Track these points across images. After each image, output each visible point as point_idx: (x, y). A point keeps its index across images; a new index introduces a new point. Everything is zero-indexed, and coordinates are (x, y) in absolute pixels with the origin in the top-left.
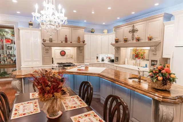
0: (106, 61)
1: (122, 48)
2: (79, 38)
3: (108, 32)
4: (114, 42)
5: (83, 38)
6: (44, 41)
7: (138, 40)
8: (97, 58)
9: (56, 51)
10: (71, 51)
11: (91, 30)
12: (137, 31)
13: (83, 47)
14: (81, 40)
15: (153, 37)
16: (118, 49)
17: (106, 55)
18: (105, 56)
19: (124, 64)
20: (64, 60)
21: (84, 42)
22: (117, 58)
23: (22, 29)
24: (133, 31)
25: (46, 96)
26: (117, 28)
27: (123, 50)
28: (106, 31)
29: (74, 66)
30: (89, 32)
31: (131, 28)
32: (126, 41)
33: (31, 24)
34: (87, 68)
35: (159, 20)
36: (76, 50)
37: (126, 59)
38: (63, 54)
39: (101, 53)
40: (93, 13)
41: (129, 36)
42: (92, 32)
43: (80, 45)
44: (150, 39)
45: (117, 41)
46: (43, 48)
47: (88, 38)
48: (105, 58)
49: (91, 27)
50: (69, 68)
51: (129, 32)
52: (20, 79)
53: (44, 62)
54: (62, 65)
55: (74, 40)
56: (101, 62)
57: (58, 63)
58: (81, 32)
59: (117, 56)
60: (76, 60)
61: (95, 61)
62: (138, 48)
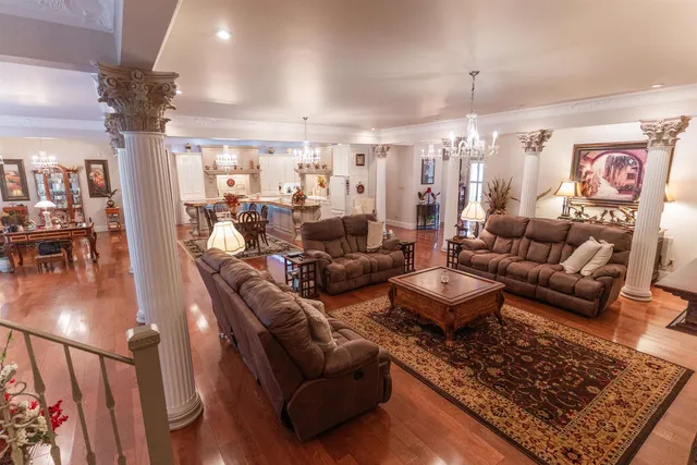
1: (307, 175)
2: (252, 163)
4: (297, 168)
5: (258, 161)
6: (207, 168)
7: (317, 167)
8: (280, 188)
9: (222, 180)
10: (242, 180)
11: (268, 150)
13: (258, 174)
14: (255, 165)
16: (303, 176)
17: (294, 185)
18: (291, 185)
20: (233, 191)
21: (258, 168)
23: (178, 154)
27: (308, 177)
28: (290, 150)
29: (247, 197)
30: (265, 152)
32: (308, 167)
33: (188, 148)
36: (248, 178)
38: (231, 183)
39: (285, 182)
42: (270, 152)
43: (254, 172)
45: (300, 166)
46: (205, 178)
47: (264, 160)
48: (292, 189)
52: (197, 208)
55: (246, 167)
56: (286, 194)
57: (225, 196)
58: (254, 153)
59: (303, 185)
60: (248, 191)
61: (276, 192)
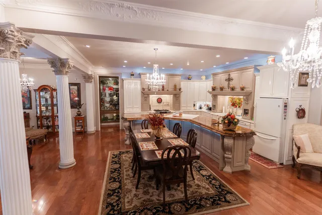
0: (204, 109)
1: (219, 96)
2: (175, 86)
3: (207, 78)
4: (211, 90)
5: (180, 85)
6: (143, 89)
7: (233, 89)
8: (194, 105)
9: (153, 98)
10: (167, 98)
11: (188, 77)
12: (232, 79)
13: (180, 94)
14: (178, 87)
15: (246, 87)
16: (215, 97)
17: (205, 103)
18: (203, 104)
19: (222, 112)
20: (160, 107)
21: (180, 89)
22: (214, 106)
23: (126, 79)
24: (229, 80)
25: (155, 126)
26: (214, 75)
27: (220, 98)
28: (204, 77)
29: (170, 113)
30: (185, 79)
31: (227, 77)
32: (222, 89)
33: (132, 75)
34: (181, 114)
35: (251, 71)
36: (172, 97)
37: (224, 108)
38: (159, 101)
39: (199, 101)
40: (188, 64)
41: (225, 84)
42: (189, 79)
43: (177, 93)
44: (242, 89)
45: (214, 89)
46: (142, 96)
47: (184, 85)
48: (203, 106)
49: (188, 73)
50: (165, 114)
51: (226, 80)
52: (130, 121)
53: (143, 109)
54: (159, 112)
55: (171, 88)
56: (198, 110)
57: (155, 110)
58: (178, 79)
59: (214, 104)
60: (172, 107)
61: (192, 109)
62: (234, 97)
